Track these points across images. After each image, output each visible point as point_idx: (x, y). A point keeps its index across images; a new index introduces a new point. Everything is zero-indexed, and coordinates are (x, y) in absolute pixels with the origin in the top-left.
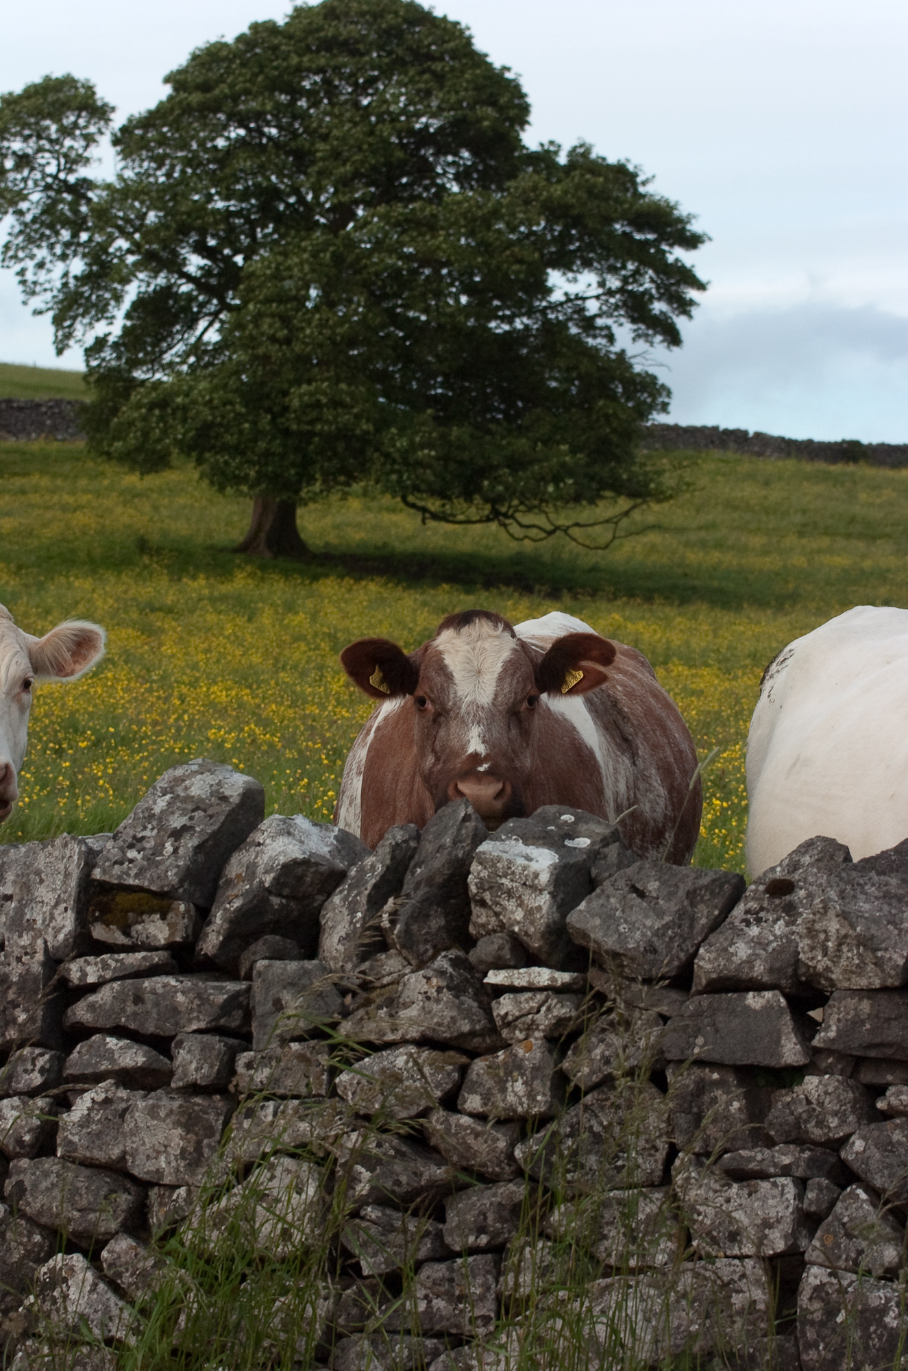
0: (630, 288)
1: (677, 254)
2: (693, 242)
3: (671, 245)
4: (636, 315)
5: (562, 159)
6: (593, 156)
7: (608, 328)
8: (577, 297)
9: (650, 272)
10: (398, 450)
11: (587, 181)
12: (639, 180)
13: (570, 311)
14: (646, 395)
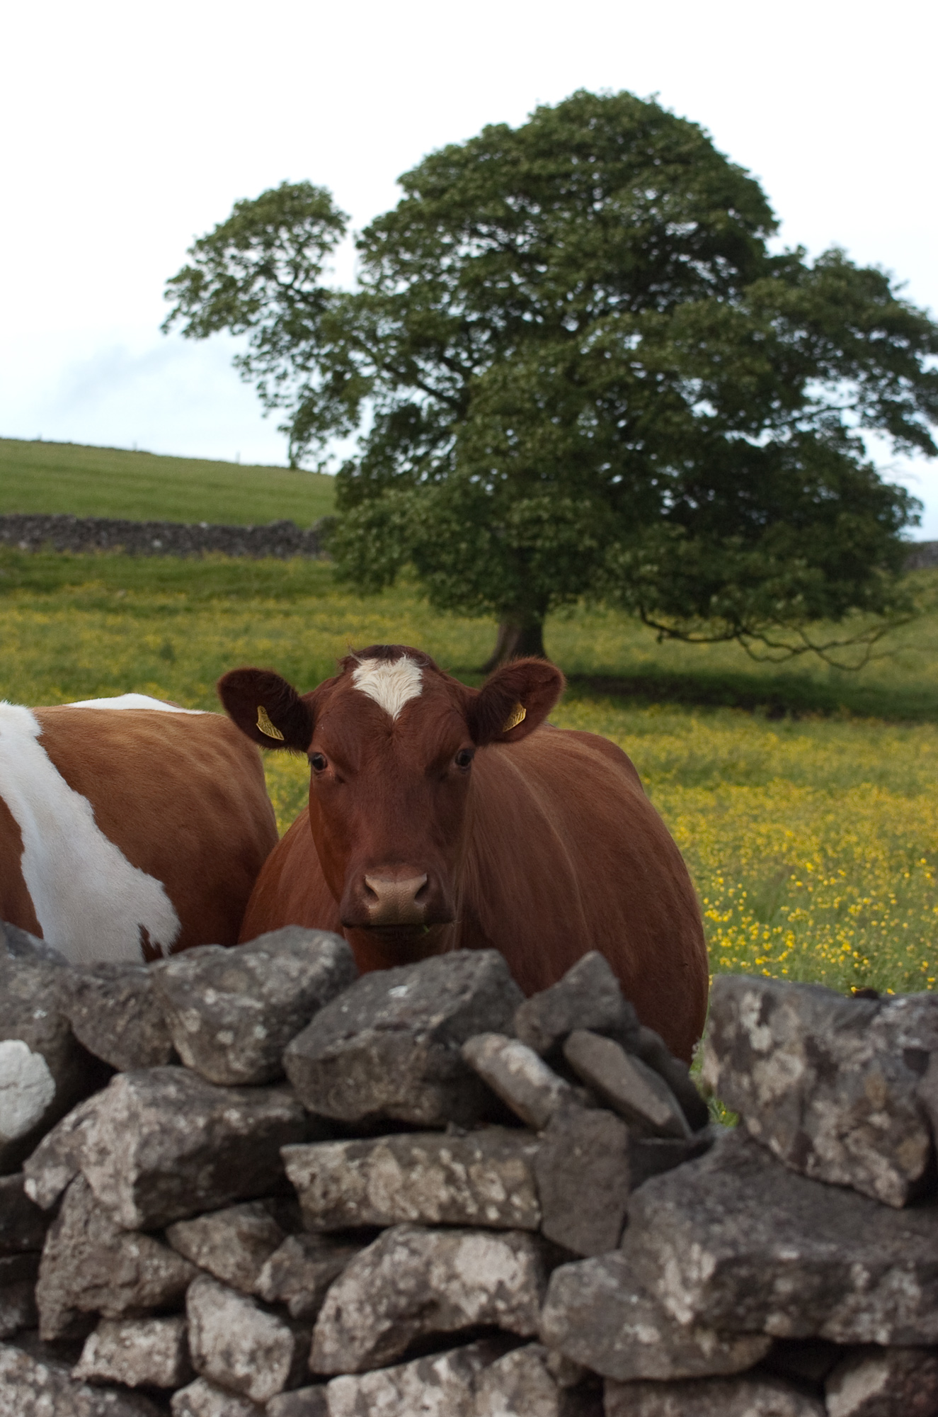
0: (887, 398)
1: (930, 362)
3: (924, 354)
4: (894, 426)
5: (808, 264)
6: (844, 260)
7: (859, 439)
8: (830, 408)
9: (903, 381)
10: (621, 566)
11: (828, 284)
12: (891, 285)
14: (896, 508)
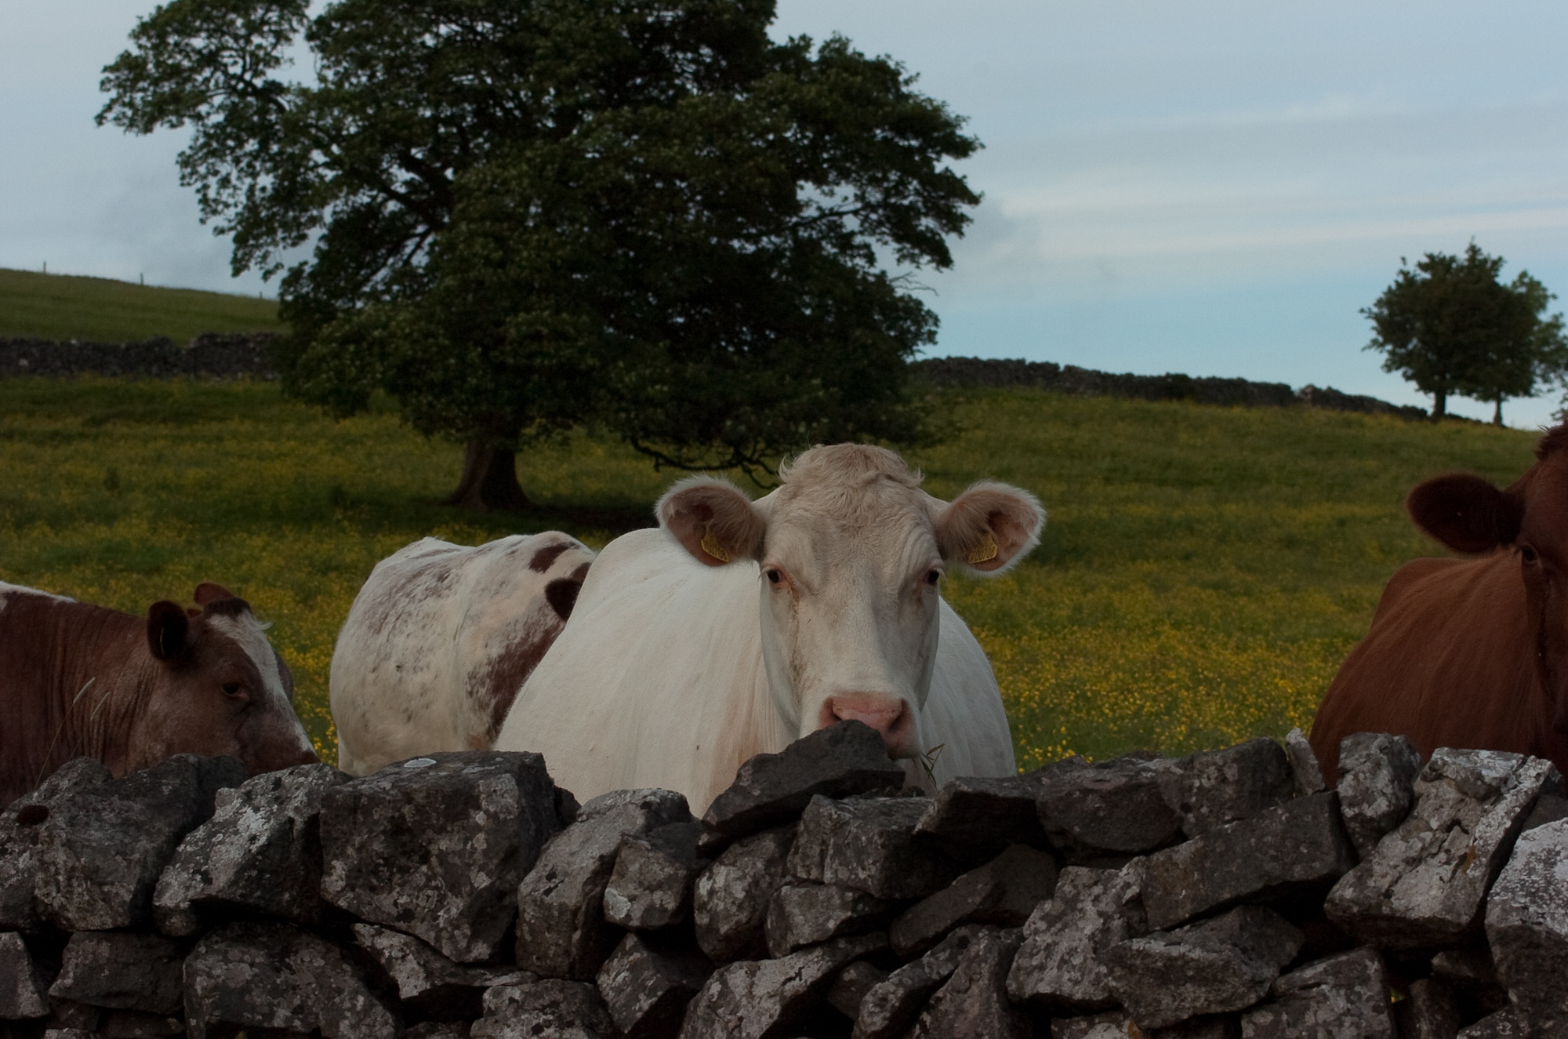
0: (893, 200)
1: (945, 163)
2: (963, 148)
3: (939, 154)
4: (901, 233)
5: (813, 55)
6: (850, 51)
7: (867, 246)
8: (832, 212)
9: (915, 183)
10: (627, 386)
11: (844, 80)
12: (901, 78)
13: (824, 228)
14: (909, 323)
